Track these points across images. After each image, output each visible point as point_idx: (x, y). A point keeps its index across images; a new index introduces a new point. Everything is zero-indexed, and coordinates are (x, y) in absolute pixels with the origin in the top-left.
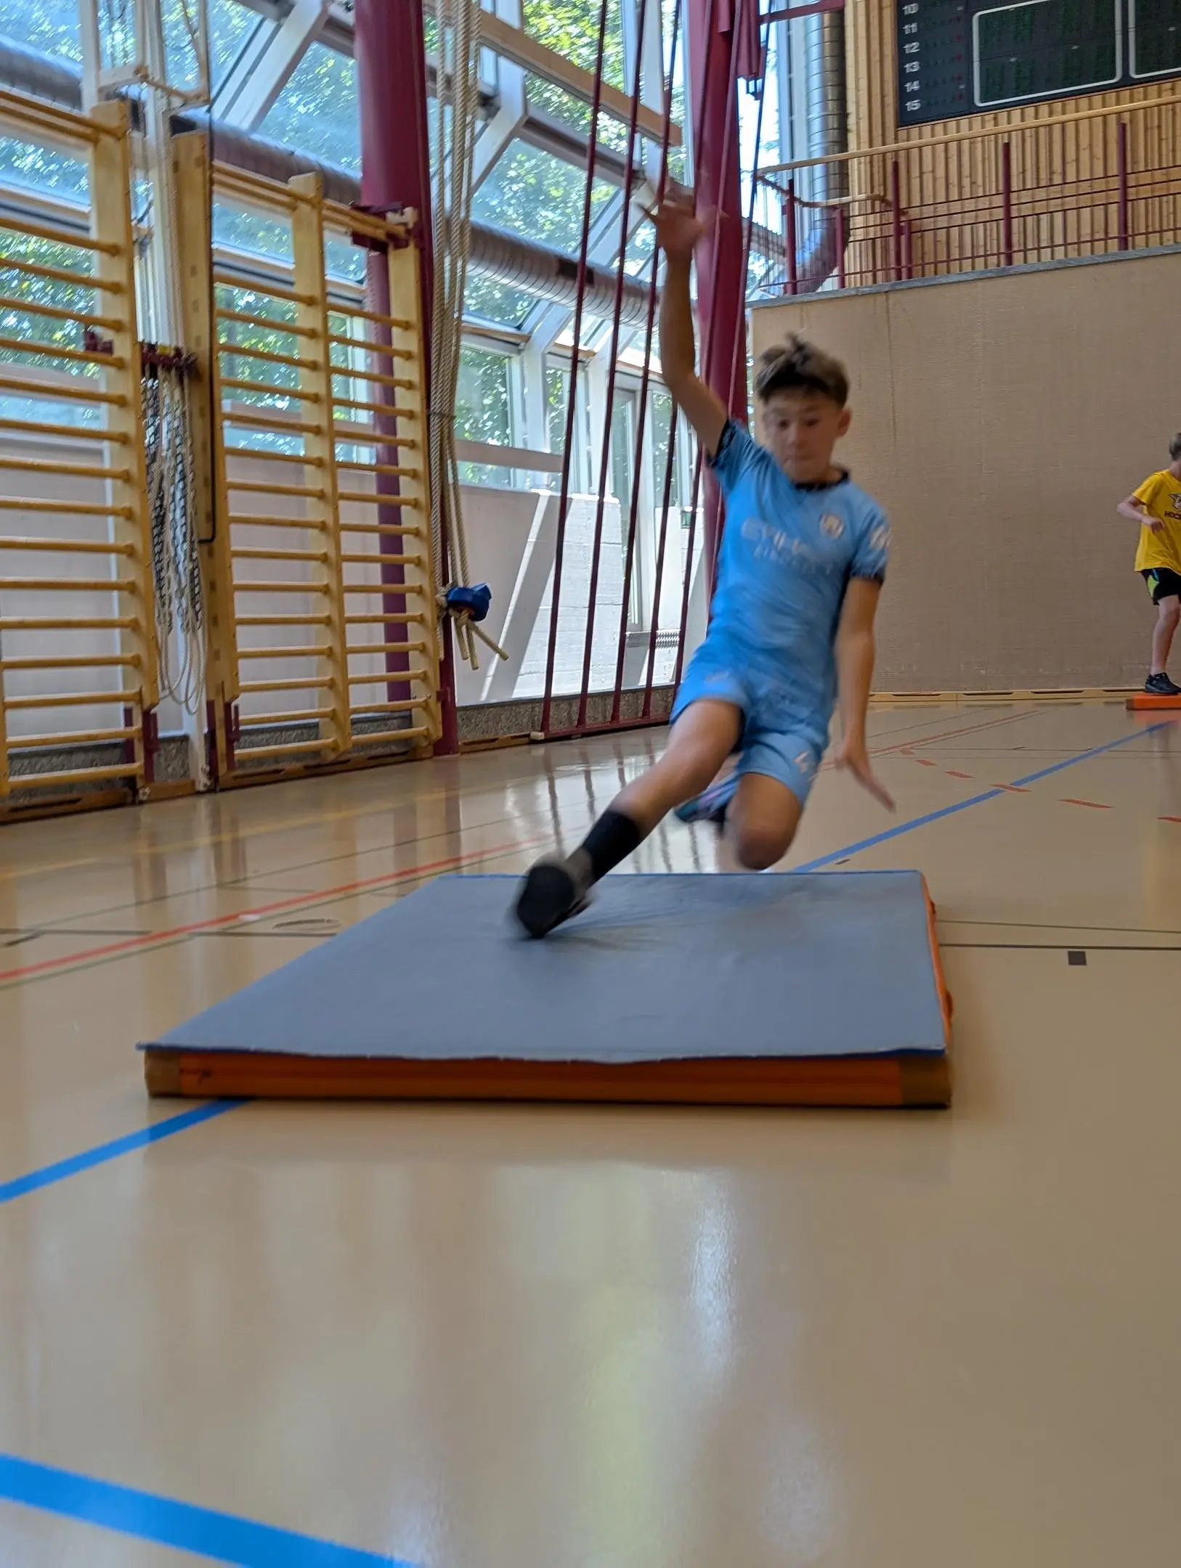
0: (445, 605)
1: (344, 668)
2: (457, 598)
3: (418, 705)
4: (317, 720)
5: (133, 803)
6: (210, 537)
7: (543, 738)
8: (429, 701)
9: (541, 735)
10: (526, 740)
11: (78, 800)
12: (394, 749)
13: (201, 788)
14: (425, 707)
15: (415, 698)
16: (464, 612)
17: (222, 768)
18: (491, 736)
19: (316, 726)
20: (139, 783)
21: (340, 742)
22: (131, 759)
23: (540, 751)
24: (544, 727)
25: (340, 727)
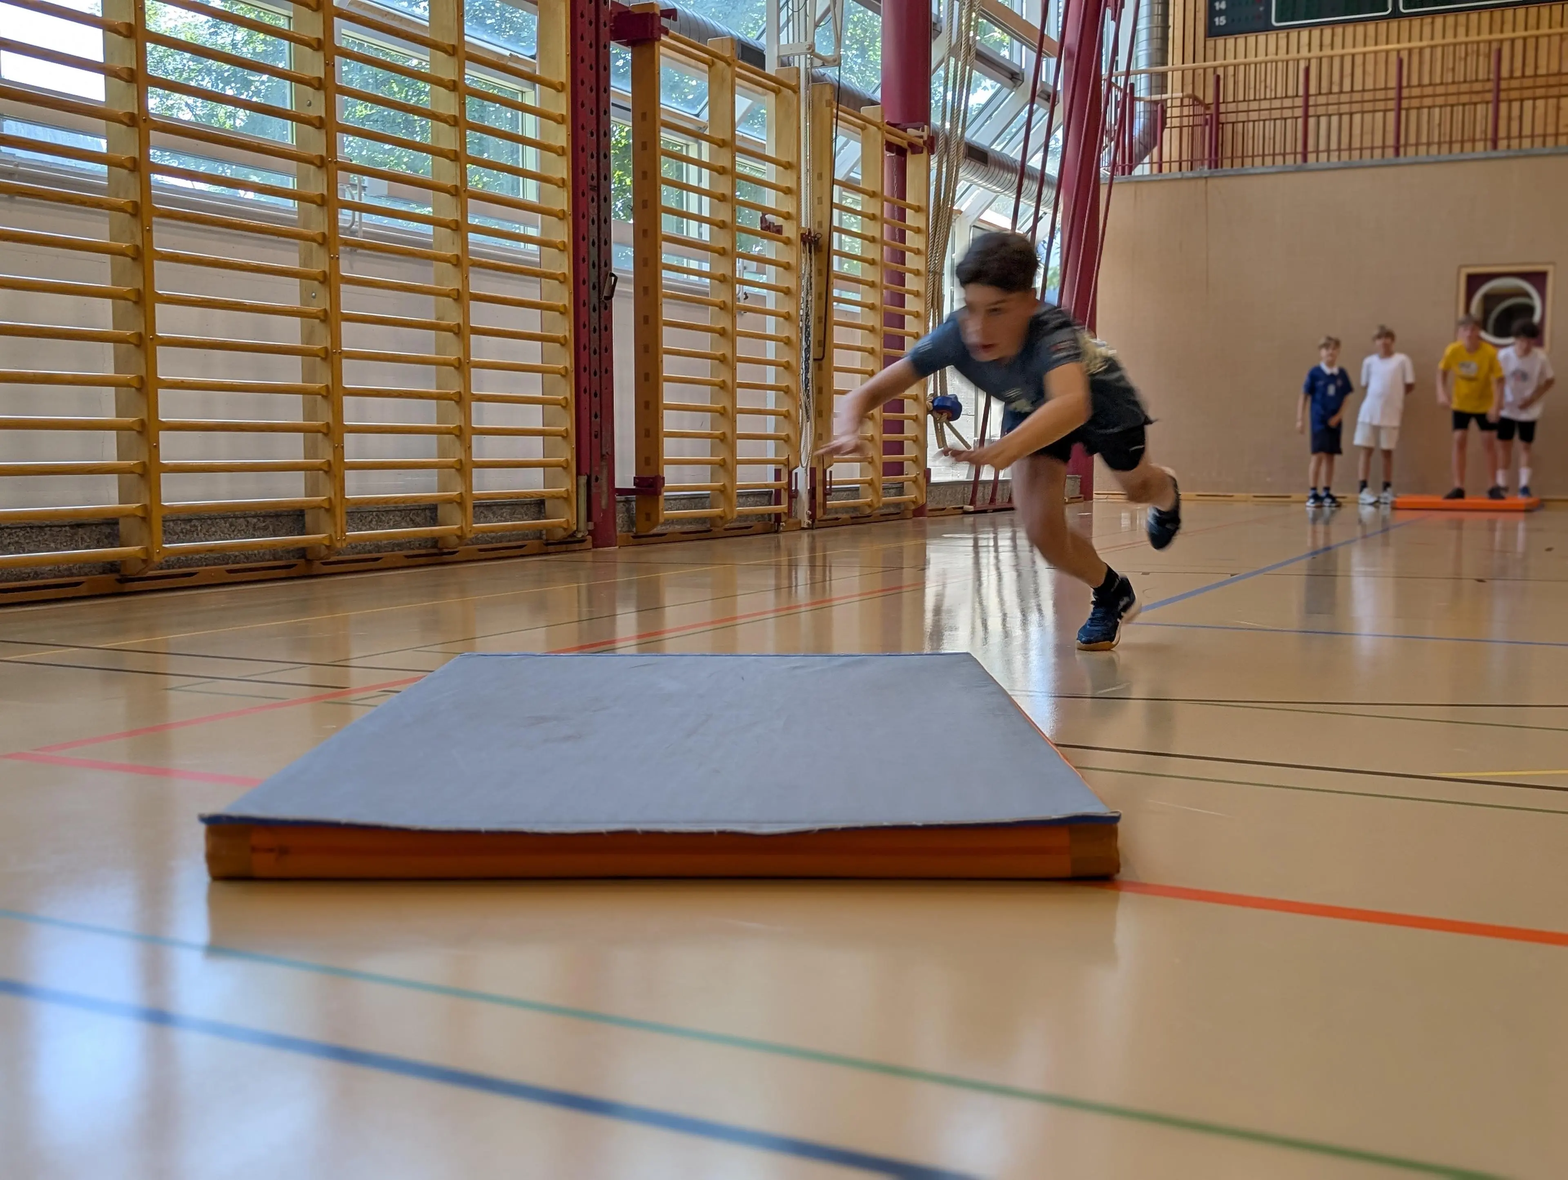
0: (932, 408)
2: (941, 404)
3: (909, 480)
4: (858, 485)
5: (777, 532)
6: (821, 357)
7: (973, 510)
8: (918, 477)
9: (971, 508)
10: (960, 511)
11: (751, 527)
12: (892, 510)
13: (805, 526)
14: (915, 481)
15: (907, 474)
16: (944, 414)
17: (819, 513)
18: (941, 506)
19: (857, 489)
20: (783, 518)
21: (875, 501)
22: (778, 502)
23: (969, 519)
24: (972, 503)
25: (876, 491)
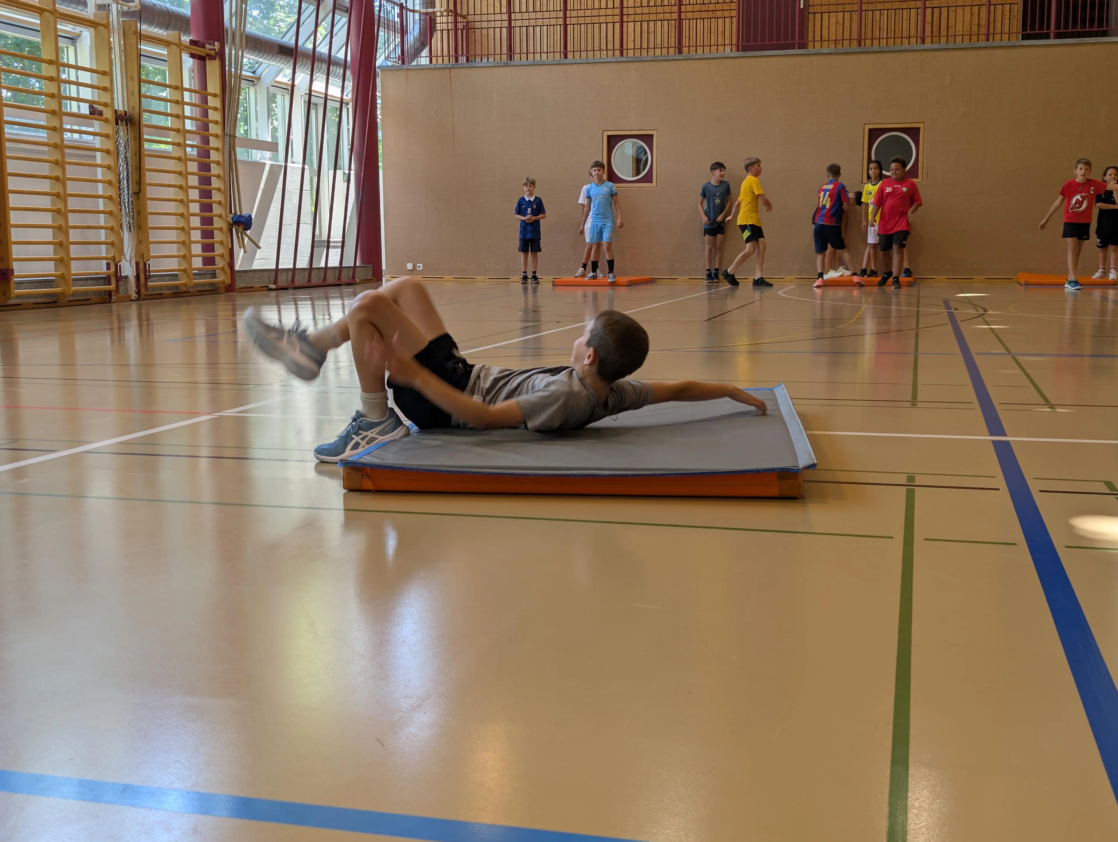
0: (232, 223)
1: (190, 250)
2: (237, 220)
3: (219, 269)
4: (177, 273)
5: (110, 302)
6: (138, 191)
7: (275, 288)
8: (225, 267)
10: (266, 288)
11: (90, 299)
12: (208, 288)
13: (134, 299)
14: (223, 269)
15: (217, 265)
16: (240, 226)
17: (143, 290)
18: (250, 285)
19: (177, 275)
20: (113, 294)
21: (188, 283)
22: (110, 284)
23: (273, 294)
24: (275, 283)
25: (188, 276)
